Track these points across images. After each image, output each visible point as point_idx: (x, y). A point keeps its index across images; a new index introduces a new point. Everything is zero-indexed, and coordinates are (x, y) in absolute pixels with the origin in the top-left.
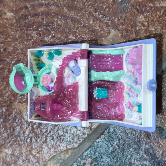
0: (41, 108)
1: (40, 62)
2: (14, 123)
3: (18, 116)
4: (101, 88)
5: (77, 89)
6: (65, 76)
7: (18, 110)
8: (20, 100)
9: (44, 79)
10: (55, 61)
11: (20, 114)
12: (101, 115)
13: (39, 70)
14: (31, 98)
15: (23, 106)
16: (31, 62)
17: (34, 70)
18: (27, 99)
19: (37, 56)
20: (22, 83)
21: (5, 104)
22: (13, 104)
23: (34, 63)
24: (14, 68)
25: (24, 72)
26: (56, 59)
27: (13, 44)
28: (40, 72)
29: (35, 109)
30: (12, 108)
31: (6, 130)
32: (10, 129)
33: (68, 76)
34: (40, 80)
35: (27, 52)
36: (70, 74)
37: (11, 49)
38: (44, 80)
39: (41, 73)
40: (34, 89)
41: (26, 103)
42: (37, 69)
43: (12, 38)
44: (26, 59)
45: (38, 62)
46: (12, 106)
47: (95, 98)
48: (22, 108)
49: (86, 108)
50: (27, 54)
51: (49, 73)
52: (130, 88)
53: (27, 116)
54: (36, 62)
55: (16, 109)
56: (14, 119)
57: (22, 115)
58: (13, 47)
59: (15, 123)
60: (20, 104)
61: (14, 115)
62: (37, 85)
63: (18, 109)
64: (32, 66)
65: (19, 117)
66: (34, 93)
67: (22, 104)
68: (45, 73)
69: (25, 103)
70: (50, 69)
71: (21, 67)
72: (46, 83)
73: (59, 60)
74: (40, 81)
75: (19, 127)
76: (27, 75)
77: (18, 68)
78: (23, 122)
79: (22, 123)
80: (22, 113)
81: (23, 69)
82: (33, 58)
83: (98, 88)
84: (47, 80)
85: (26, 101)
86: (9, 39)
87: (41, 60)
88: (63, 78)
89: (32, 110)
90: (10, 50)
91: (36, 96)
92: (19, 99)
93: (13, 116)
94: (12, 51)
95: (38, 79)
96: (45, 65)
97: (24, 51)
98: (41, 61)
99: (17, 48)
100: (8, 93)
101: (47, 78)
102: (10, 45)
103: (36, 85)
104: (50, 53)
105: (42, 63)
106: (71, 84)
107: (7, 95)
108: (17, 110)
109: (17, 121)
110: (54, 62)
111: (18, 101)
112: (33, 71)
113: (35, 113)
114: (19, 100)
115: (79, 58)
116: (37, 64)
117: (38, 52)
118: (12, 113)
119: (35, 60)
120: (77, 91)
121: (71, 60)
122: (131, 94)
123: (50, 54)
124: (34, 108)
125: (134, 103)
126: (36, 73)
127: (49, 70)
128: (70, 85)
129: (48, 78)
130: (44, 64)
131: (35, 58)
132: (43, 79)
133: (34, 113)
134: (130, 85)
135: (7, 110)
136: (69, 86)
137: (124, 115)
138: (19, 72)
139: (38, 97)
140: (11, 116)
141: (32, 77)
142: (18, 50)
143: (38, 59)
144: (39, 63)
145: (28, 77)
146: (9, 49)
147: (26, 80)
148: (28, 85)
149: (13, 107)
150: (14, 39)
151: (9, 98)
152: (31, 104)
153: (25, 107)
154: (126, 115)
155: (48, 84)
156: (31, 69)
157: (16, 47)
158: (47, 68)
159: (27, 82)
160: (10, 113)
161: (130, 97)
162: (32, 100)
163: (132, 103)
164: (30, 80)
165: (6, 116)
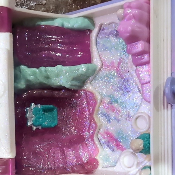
4: (41, 104)
12: (44, 164)
47: (31, 127)
49: (11, 151)
52: (111, 103)
83: (36, 104)
122: (113, 115)
125: (119, 133)
134: (110, 96)
137: (97, 163)
154: (101, 162)
161: (109, 121)
163: (115, 135)
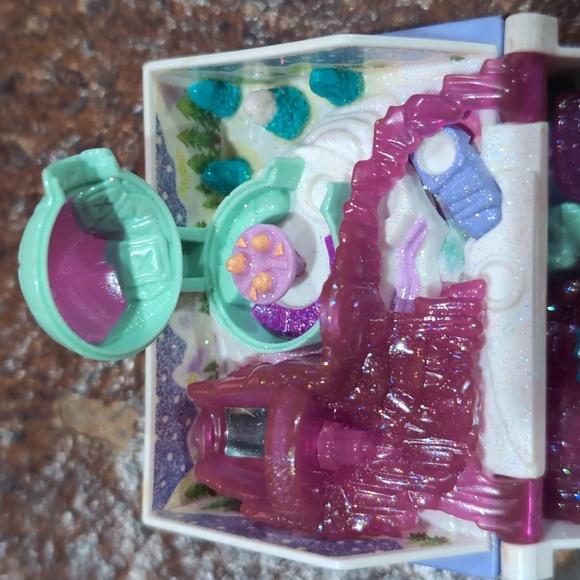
0: (223, 442)
1: (218, 153)
2: (62, 512)
3: (85, 477)
5: (480, 327)
6: (389, 239)
7: (88, 441)
8: (96, 383)
9: (247, 258)
10: (320, 143)
11: (98, 464)
13: (215, 204)
14: (164, 378)
15: (114, 418)
16: (161, 150)
17: (182, 201)
18: (139, 374)
19: (201, 111)
20: (104, 281)
21: (12, 405)
22: (55, 406)
23: (182, 154)
24: (50, 183)
25: (121, 209)
26: (325, 128)
27: (58, 54)
28: (219, 216)
29: (185, 449)
30: (50, 428)
31: (20, 551)
32: (40, 548)
33: (408, 236)
34: (218, 262)
35: (141, 94)
36: (422, 227)
37: (45, 82)
38: (247, 263)
39: (230, 220)
40: (184, 323)
41: (130, 402)
42: (201, 198)
43: (54, 15)
44: (131, 142)
45: (206, 151)
46: (50, 415)
48: (106, 430)
50: (138, 109)
51: (278, 221)
53: (140, 476)
54: (197, 151)
55: (74, 434)
56: (61, 492)
57: (111, 468)
58: (60, 66)
59: (68, 517)
60: (96, 404)
61: (64, 467)
62: (204, 297)
63: (86, 435)
64: (173, 174)
65: (92, 482)
66: (183, 347)
67: (107, 403)
68: (250, 219)
69: (126, 398)
70: (285, 192)
71: (101, 174)
72: (262, 281)
73: (344, 131)
74: (223, 269)
75: (93, 537)
76: (141, 233)
77: (74, 179)
78: (117, 512)
79: (108, 519)
80: (110, 459)
81: (109, 192)
82: (174, 122)
84: (272, 263)
85: (129, 388)
86: (32, 24)
87: (226, 140)
88: (378, 254)
89: (170, 457)
90: (38, 89)
91: (193, 368)
92: (91, 377)
93: (60, 476)
94: (49, 95)
95: (206, 258)
96: (250, 172)
97: (121, 94)
98: (222, 147)
99: (78, 74)
100: (28, 340)
101: (266, 252)
102: (38, 59)
103: (194, 294)
104: (286, 89)
105: (233, 155)
106: (430, 290)
107: (22, 350)
108: (81, 438)
109: (79, 502)
110: (312, 144)
111: (82, 387)
112: (177, 209)
113: (187, 470)
114: (89, 381)
115: (487, 116)
116: (201, 166)
117: (210, 88)
118: (49, 459)
119: (188, 136)
120: (477, 341)
121: (431, 131)
123: (282, 96)
124: (183, 439)
126: (192, 221)
127: (281, 199)
128: (424, 295)
129: (279, 251)
130: (245, 163)
131: (190, 122)
132: (241, 259)
133: (183, 475)
135: (21, 438)
136: (421, 305)
138: (85, 207)
139: (207, 370)
140: (47, 471)
141: (168, 244)
142: (85, 85)
143: (207, 132)
144: (211, 159)
145: (143, 246)
146: (34, 80)
147: (135, 264)
148: (142, 294)
149: (58, 422)
150: (63, 22)
151: (33, 369)
152: (165, 419)
153: (124, 424)
155: (278, 292)
156: (165, 195)
157: (74, 66)
158: (269, 189)
159: (140, 276)
160: (38, 455)
162: (171, 392)
164: (156, 267)
165: (18, 472)
